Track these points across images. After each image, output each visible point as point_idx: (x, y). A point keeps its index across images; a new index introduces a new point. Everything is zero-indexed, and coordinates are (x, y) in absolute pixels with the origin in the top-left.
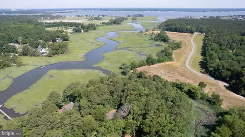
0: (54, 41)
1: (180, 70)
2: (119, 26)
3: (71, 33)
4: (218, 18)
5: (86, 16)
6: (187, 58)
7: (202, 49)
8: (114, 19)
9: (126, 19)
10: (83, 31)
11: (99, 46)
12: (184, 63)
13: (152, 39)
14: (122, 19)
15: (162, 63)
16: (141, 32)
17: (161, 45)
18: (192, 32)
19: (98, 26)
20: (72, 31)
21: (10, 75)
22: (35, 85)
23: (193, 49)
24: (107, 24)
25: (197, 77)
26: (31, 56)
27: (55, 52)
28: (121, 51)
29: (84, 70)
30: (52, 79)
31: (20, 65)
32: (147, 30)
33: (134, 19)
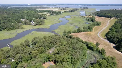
0: (40, 19)
1: (93, 36)
2: (73, 13)
3: (49, 16)
5: (59, 8)
6: (100, 31)
7: (112, 26)
8: (72, 9)
9: (78, 9)
10: (54, 15)
12: (98, 33)
13: (86, 20)
14: (76, 10)
15: (85, 32)
16: (83, 16)
18: (111, 17)
19: (63, 12)
20: (49, 15)
21: (17, 32)
22: (24, 37)
23: (107, 26)
24: (68, 12)
25: (100, 40)
26: (28, 25)
27: (38, 24)
28: (68, 25)
29: (47, 32)
30: (32, 35)
31: (22, 28)
32: (86, 16)
33: (82, 10)
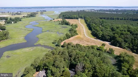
1: (85, 39)
2: (35, 17)
4: (84, 10)
5: (8, 12)
6: (84, 32)
7: (87, 27)
9: (37, 13)
10: (13, 23)
11: (31, 31)
12: (84, 35)
13: (60, 24)
14: (35, 14)
15: (74, 37)
16: (51, 20)
17: (67, 27)
18: (77, 19)
19: (21, 18)
23: (84, 27)
24: (27, 17)
25: (95, 41)
28: (46, 32)
30: (10, 58)
32: (54, 19)
